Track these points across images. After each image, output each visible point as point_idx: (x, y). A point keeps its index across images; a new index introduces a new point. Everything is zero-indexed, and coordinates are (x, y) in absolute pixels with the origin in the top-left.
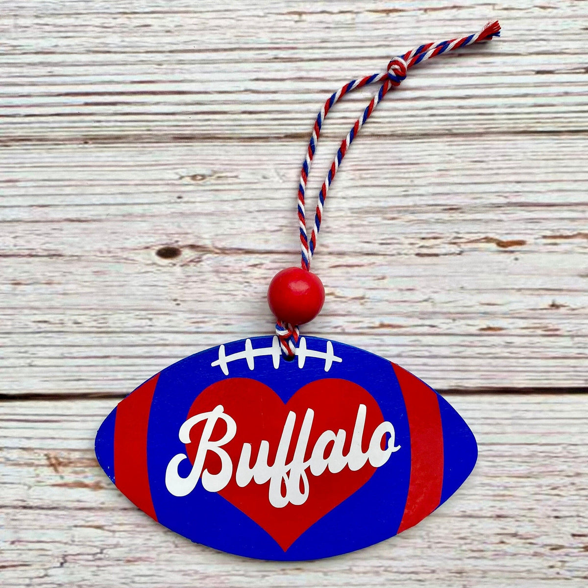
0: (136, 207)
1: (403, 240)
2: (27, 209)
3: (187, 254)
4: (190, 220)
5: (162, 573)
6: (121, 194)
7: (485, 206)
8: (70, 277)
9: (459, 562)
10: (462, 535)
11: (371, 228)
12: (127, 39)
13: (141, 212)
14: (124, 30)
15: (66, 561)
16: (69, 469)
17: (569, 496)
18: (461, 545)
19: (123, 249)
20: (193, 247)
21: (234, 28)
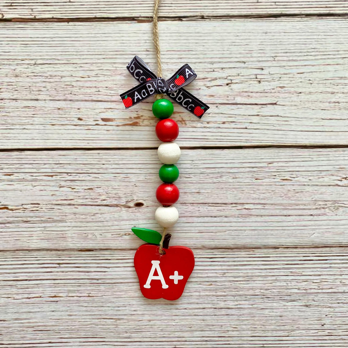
1: (45, 210)
2: (194, 221)
3: (132, 204)
4: (131, 218)
7: (14, 223)
9: (17, 80)
10: (17, 91)
11: (58, 215)
13: (150, 220)
16: (177, 119)
18: (17, 87)
20: (130, 207)
21: (114, 291)
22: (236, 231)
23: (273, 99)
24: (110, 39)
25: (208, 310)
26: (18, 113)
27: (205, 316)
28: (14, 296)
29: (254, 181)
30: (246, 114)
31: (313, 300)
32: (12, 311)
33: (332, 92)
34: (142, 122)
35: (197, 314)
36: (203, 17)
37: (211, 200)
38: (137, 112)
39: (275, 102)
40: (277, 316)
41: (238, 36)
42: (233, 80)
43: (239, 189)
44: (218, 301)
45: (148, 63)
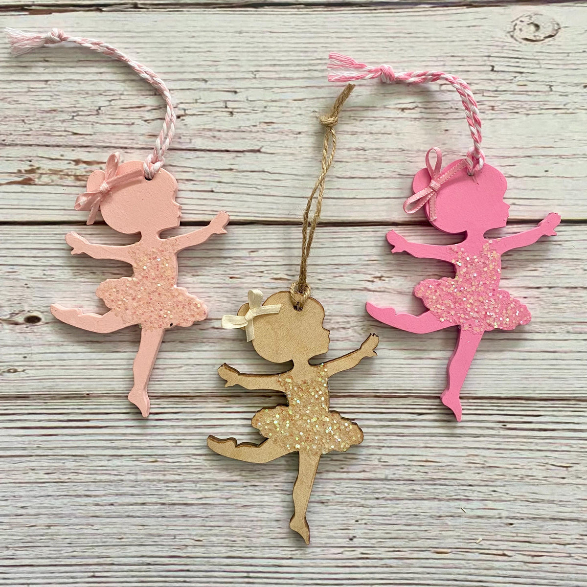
0: (55, 351)
3: (20, 319)
4: (19, 342)
5: (32, 102)
6: (65, 360)
12: (62, 464)
13: (51, 347)
14: (62, 471)
15: (97, 110)
20: (17, 324)
22: (198, 367)
23: (255, 142)
25: (151, 507)
27: (146, 519)
29: (228, 280)
30: (210, 168)
31: (333, 492)
33: (352, 132)
34: (39, 178)
35: (131, 514)
36: (135, 6)
38: (30, 161)
39: (257, 148)
40: (271, 521)
42: (187, 109)
43: (201, 294)
44: (167, 490)
45: (47, 81)
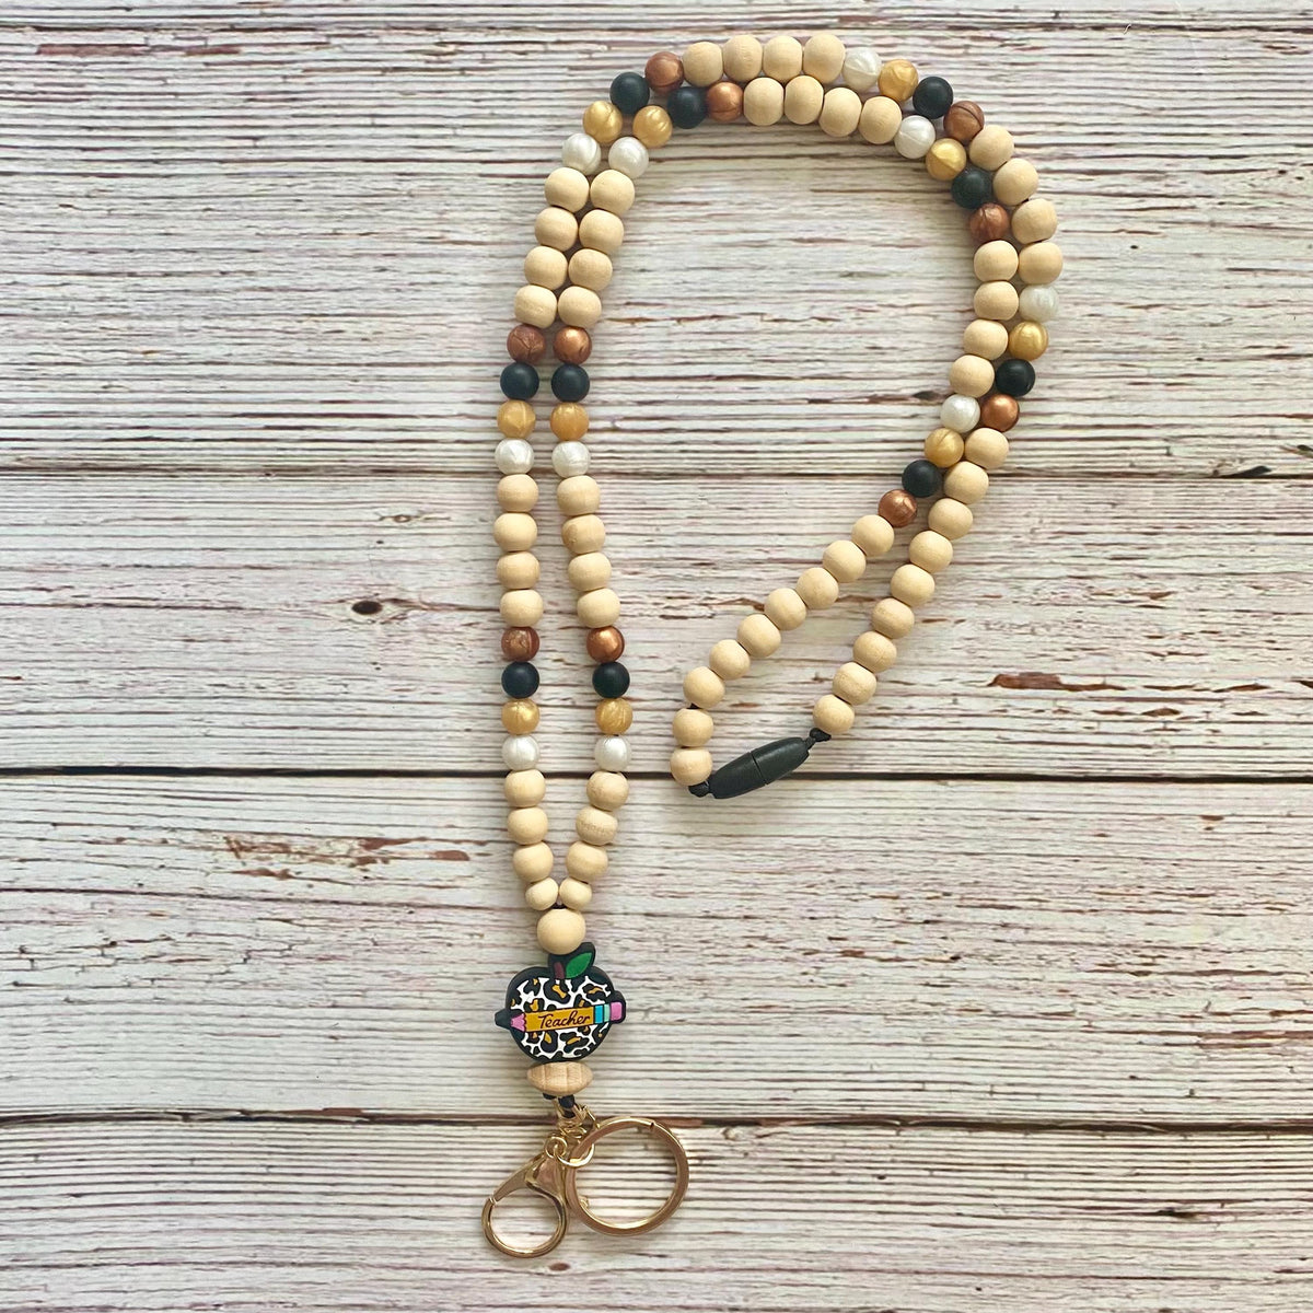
0: (327, 552)
1: (646, 599)
2: (199, 553)
3: (389, 610)
4: (391, 569)
5: (358, 973)
6: (309, 536)
7: (742, 562)
8: (251, 633)
9: (699, 968)
10: (704, 938)
12: (314, 348)
13: (334, 559)
14: (312, 336)
15: (249, 958)
16: (252, 855)
17: (827, 896)
18: (702, 949)
19: (313, 602)
20: (395, 601)
21: (445, 337)
22: (75, 521)
24: (435, 1072)
25: (152, 269)
26: (704, 880)
28: (760, 326)
29: (25, 674)
30: (59, 863)
32: (772, 273)
34: (352, 849)
35: (189, 255)
36: (186, 1117)
37: (147, 617)
38: (366, 878)
41: (89, 1069)
42: (98, 956)
43: (70, 649)
44: (124, 300)
45: (334, 1006)
